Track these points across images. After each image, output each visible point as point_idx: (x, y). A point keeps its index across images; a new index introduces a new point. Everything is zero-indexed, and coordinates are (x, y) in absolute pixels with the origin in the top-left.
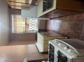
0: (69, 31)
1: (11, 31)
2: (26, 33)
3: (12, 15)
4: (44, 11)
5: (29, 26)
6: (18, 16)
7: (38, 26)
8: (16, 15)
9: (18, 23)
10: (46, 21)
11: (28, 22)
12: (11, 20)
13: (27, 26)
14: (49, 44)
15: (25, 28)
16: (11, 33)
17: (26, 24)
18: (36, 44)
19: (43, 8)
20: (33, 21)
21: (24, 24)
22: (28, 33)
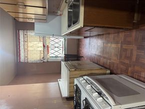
0: (112, 61)
1: (20, 58)
2: (44, 62)
3: (20, 31)
4: (69, 26)
5: (50, 49)
6: (31, 34)
7: (65, 50)
8: (28, 31)
9: (30, 44)
10: (79, 40)
11: (47, 42)
12: (19, 40)
13: (46, 49)
14: (75, 84)
15: (43, 52)
16: (20, 61)
17: (44, 46)
18: (59, 82)
19: (68, 21)
20: (57, 41)
21: (41, 47)
22: (48, 62)
